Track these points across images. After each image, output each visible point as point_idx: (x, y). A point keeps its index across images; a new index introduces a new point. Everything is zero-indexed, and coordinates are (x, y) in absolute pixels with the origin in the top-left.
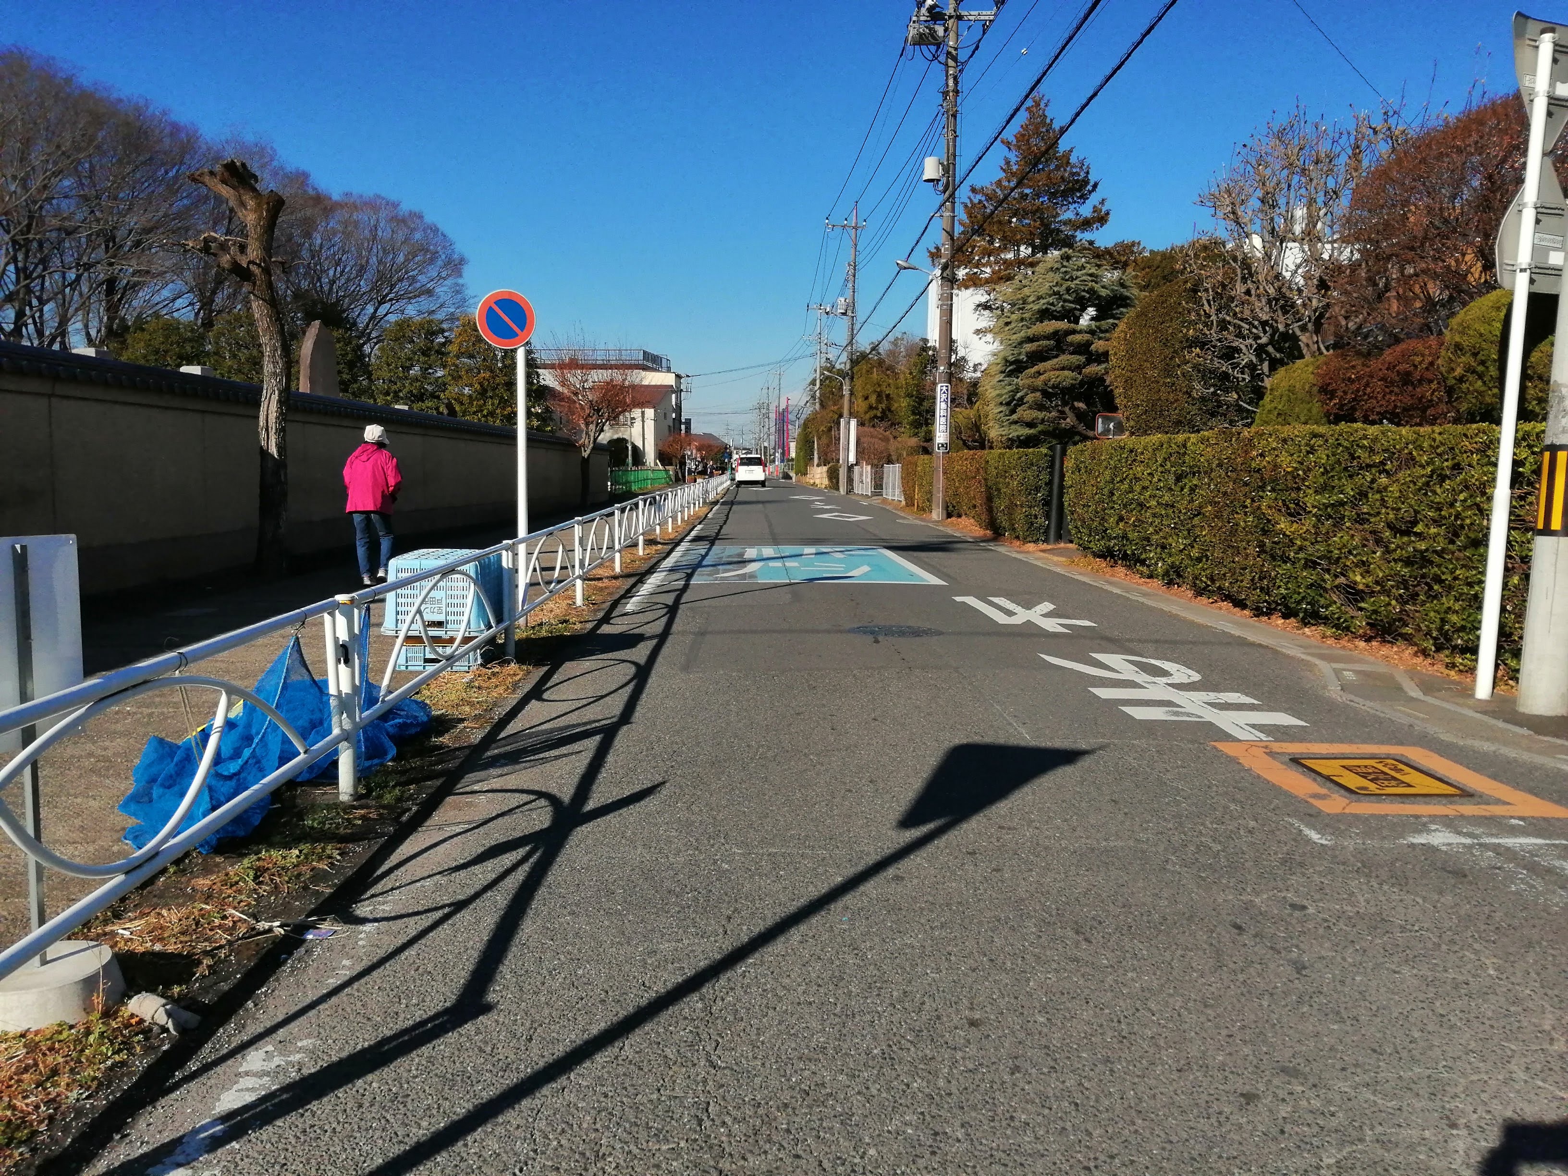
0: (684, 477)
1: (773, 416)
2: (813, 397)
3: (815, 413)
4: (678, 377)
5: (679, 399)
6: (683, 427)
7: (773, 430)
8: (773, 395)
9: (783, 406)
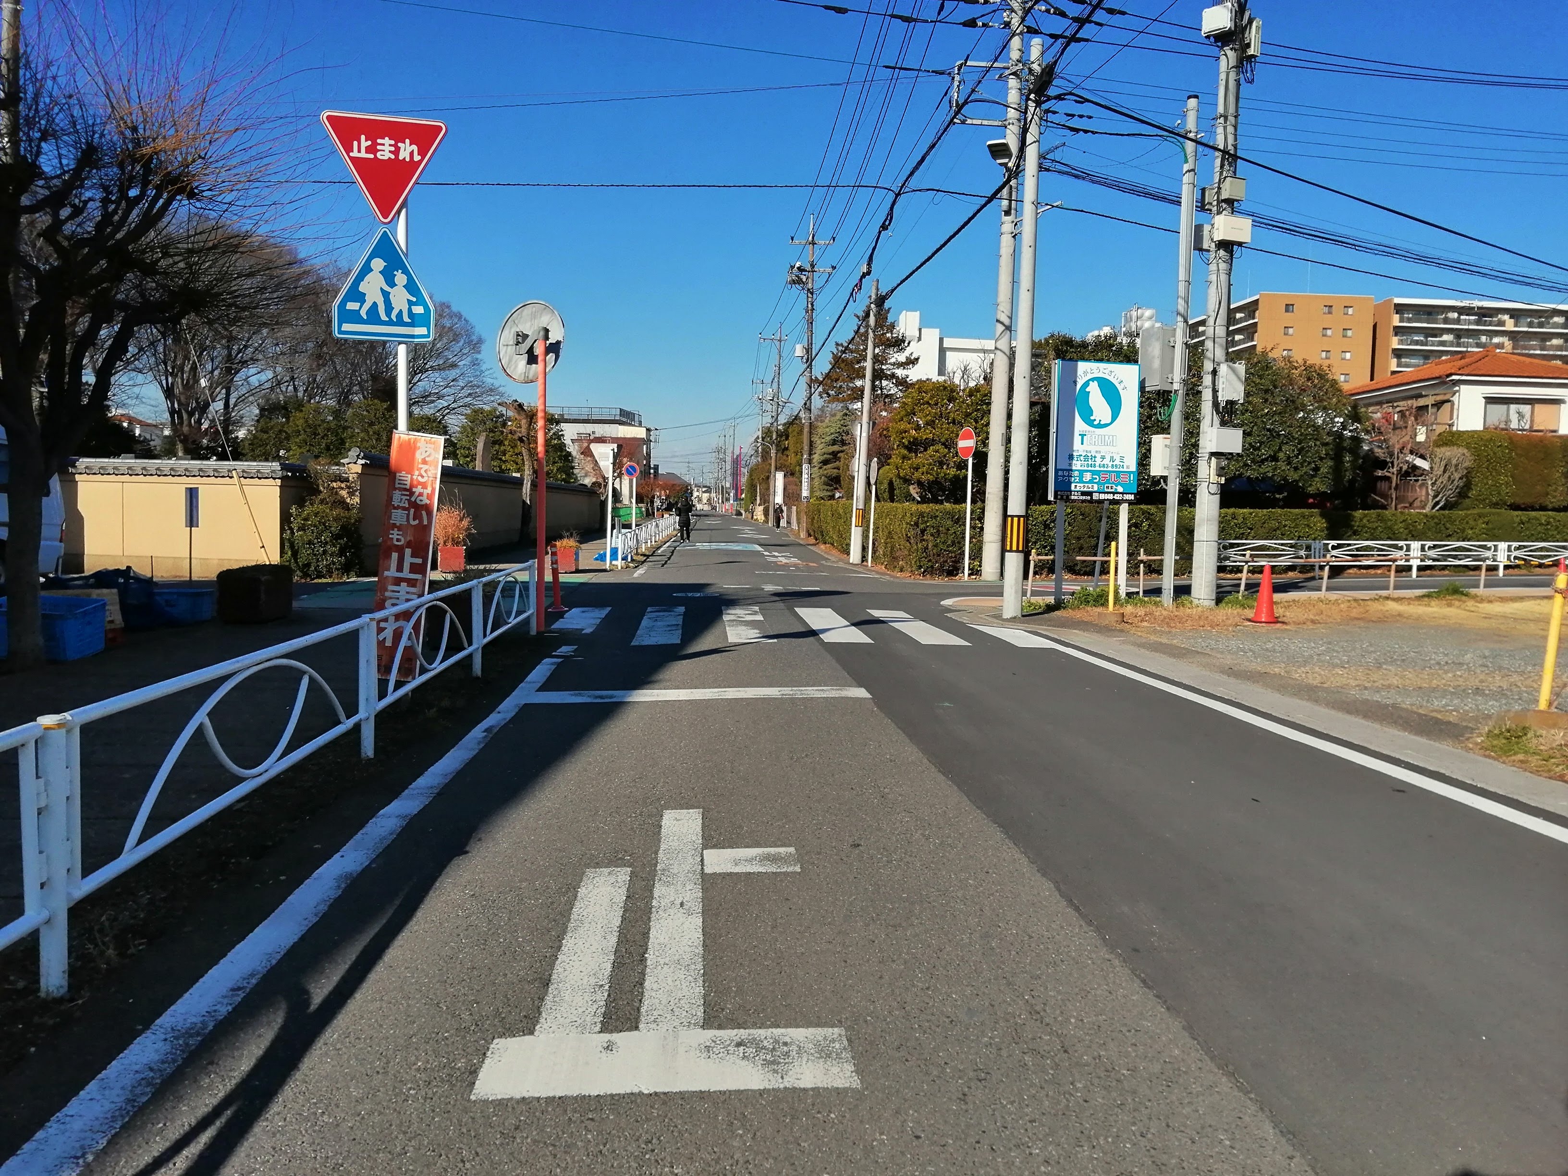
0: (653, 513)
1: (729, 459)
2: (757, 451)
3: (757, 465)
4: (648, 430)
5: (649, 449)
6: (652, 471)
7: (729, 472)
8: (729, 440)
9: (737, 452)
